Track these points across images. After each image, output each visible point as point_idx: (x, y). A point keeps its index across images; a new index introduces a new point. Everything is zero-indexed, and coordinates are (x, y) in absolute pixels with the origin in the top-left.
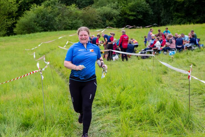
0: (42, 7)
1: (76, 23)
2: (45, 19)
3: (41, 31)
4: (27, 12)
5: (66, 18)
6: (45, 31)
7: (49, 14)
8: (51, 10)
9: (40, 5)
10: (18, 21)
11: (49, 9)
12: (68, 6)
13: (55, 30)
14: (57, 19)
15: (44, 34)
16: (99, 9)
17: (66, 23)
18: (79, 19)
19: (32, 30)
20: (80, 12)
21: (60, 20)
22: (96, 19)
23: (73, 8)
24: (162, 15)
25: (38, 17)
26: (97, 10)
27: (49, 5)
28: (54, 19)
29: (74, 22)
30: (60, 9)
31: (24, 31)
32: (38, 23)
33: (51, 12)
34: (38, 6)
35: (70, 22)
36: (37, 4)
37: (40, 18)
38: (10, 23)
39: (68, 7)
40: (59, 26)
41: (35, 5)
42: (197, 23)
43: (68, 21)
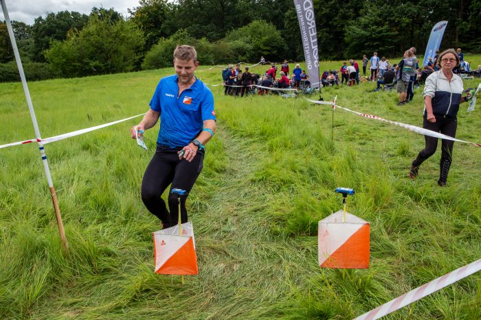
0: (170, 41)
4: (155, 46)
9: (169, 38)
10: (146, 56)
12: (198, 40)
16: (231, 43)
18: (210, 54)
19: (160, 65)
22: (228, 53)
23: (203, 42)
25: (166, 51)
26: (229, 44)
27: (178, 38)
29: (205, 56)
31: (151, 65)
34: (167, 40)
36: (165, 37)
37: (169, 52)
38: (137, 58)
41: (164, 38)
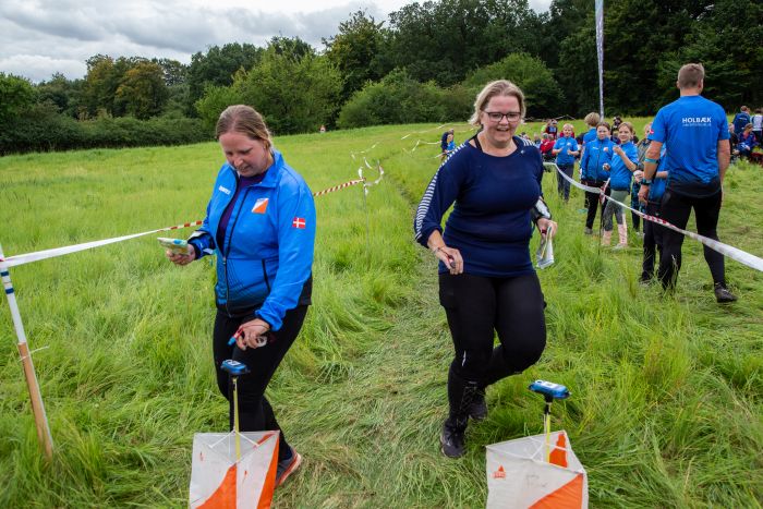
0: (381, 85)
1: (435, 111)
2: (385, 104)
3: (377, 124)
4: (357, 93)
5: (419, 102)
6: (385, 123)
7: (392, 97)
8: (395, 90)
9: (379, 82)
10: (343, 108)
11: (393, 88)
13: (401, 123)
14: (404, 104)
15: (382, 128)
17: (418, 111)
18: (440, 105)
19: (364, 122)
20: (443, 93)
21: (409, 106)
23: (431, 87)
24: (579, 100)
25: (374, 101)
26: (470, 90)
27: (393, 81)
28: (399, 104)
30: (410, 87)
31: (350, 122)
32: (373, 110)
33: (395, 93)
36: (375, 80)
37: (377, 103)
38: (330, 110)
39: (423, 85)
40: (408, 116)
41: (371, 82)
42: (638, 115)
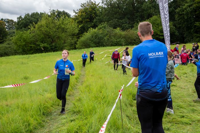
0: (96, 30)
2: (97, 38)
4: (85, 33)
5: (113, 37)
7: (100, 35)
8: (102, 32)
10: (79, 40)
12: (114, 29)
13: (104, 46)
14: (106, 38)
17: (112, 41)
19: (88, 46)
20: (123, 33)
21: (108, 39)
22: (135, 38)
23: (118, 31)
27: (101, 29)
28: (104, 38)
30: (108, 31)
33: (102, 33)
34: (94, 30)
35: (115, 40)
37: (94, 37)
38: (73, 41)
43: (114, 40)
